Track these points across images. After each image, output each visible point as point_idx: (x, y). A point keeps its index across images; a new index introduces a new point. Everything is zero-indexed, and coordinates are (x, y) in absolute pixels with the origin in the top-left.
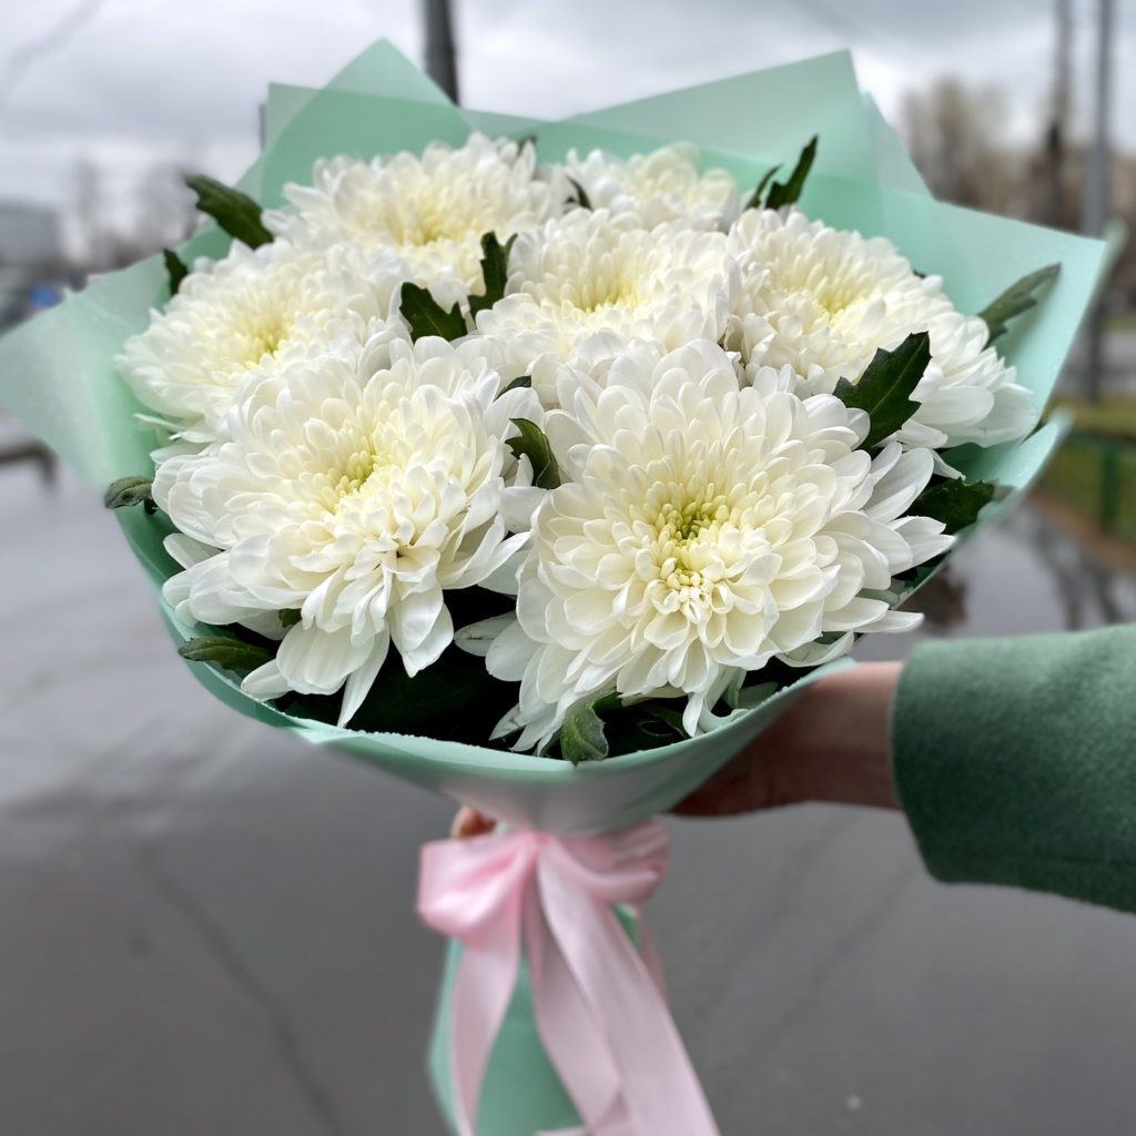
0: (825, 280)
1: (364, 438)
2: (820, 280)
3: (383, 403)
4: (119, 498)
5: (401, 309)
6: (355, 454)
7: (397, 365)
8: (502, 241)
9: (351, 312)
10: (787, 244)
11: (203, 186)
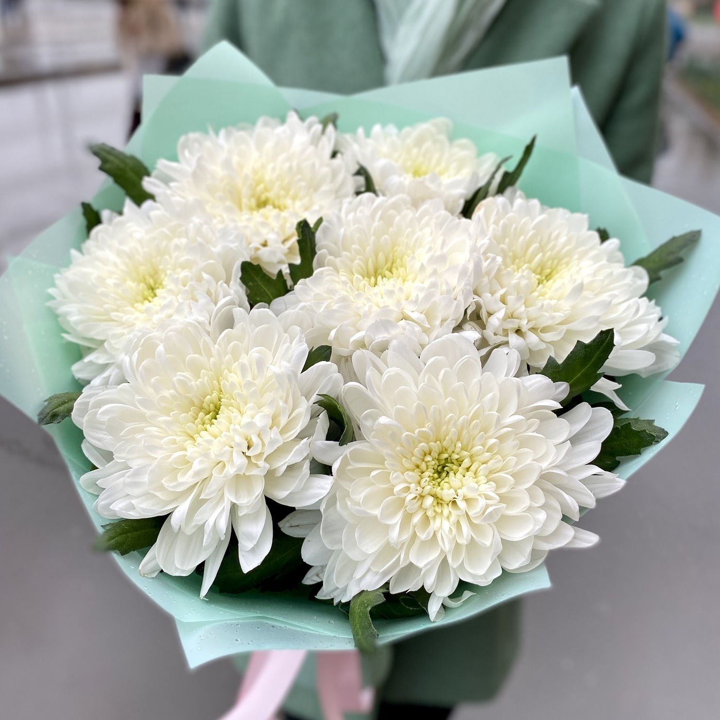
0: (541, 254)
1: (215, 382)
2: (536, 255)
3: (228, 356)
4: (48, 418)
5: (241, 279)
6: (208, 397)
7: (238, 326)
8: (312, 223)
9: (205, 276)
10: (514, 226)
11: (104, 154)
